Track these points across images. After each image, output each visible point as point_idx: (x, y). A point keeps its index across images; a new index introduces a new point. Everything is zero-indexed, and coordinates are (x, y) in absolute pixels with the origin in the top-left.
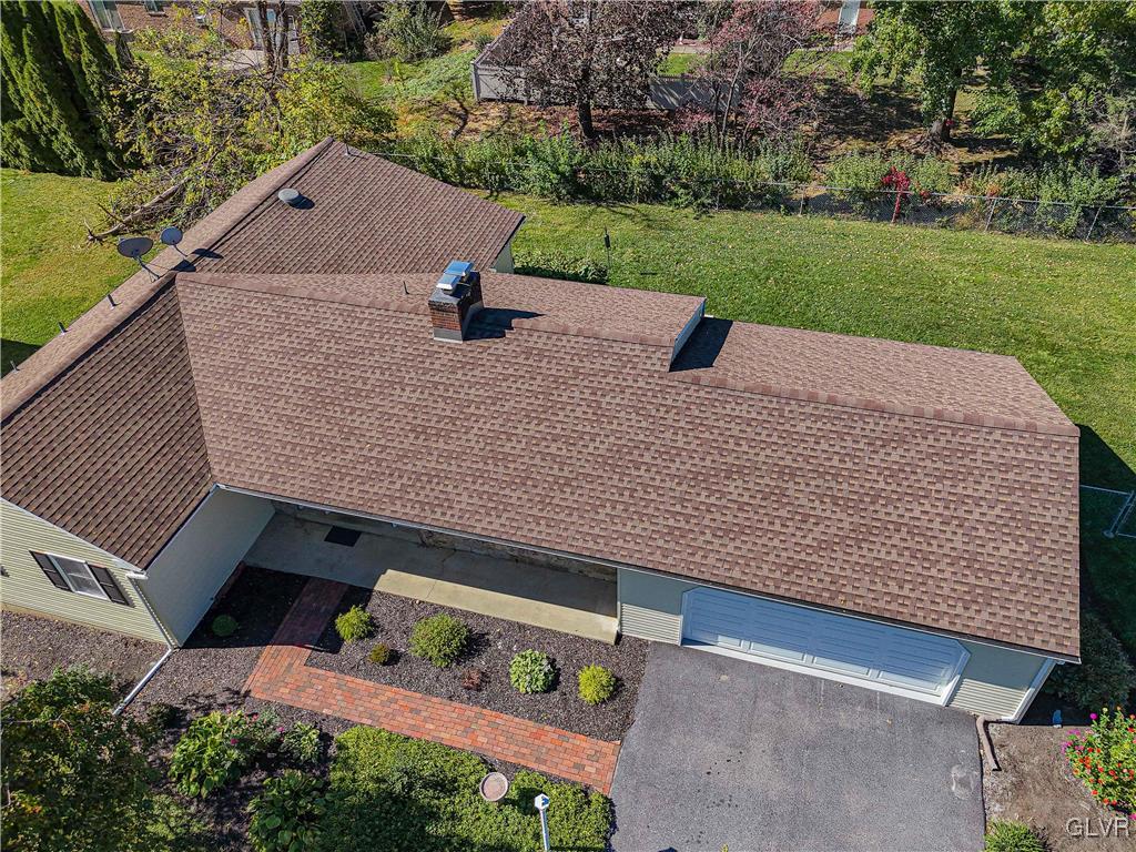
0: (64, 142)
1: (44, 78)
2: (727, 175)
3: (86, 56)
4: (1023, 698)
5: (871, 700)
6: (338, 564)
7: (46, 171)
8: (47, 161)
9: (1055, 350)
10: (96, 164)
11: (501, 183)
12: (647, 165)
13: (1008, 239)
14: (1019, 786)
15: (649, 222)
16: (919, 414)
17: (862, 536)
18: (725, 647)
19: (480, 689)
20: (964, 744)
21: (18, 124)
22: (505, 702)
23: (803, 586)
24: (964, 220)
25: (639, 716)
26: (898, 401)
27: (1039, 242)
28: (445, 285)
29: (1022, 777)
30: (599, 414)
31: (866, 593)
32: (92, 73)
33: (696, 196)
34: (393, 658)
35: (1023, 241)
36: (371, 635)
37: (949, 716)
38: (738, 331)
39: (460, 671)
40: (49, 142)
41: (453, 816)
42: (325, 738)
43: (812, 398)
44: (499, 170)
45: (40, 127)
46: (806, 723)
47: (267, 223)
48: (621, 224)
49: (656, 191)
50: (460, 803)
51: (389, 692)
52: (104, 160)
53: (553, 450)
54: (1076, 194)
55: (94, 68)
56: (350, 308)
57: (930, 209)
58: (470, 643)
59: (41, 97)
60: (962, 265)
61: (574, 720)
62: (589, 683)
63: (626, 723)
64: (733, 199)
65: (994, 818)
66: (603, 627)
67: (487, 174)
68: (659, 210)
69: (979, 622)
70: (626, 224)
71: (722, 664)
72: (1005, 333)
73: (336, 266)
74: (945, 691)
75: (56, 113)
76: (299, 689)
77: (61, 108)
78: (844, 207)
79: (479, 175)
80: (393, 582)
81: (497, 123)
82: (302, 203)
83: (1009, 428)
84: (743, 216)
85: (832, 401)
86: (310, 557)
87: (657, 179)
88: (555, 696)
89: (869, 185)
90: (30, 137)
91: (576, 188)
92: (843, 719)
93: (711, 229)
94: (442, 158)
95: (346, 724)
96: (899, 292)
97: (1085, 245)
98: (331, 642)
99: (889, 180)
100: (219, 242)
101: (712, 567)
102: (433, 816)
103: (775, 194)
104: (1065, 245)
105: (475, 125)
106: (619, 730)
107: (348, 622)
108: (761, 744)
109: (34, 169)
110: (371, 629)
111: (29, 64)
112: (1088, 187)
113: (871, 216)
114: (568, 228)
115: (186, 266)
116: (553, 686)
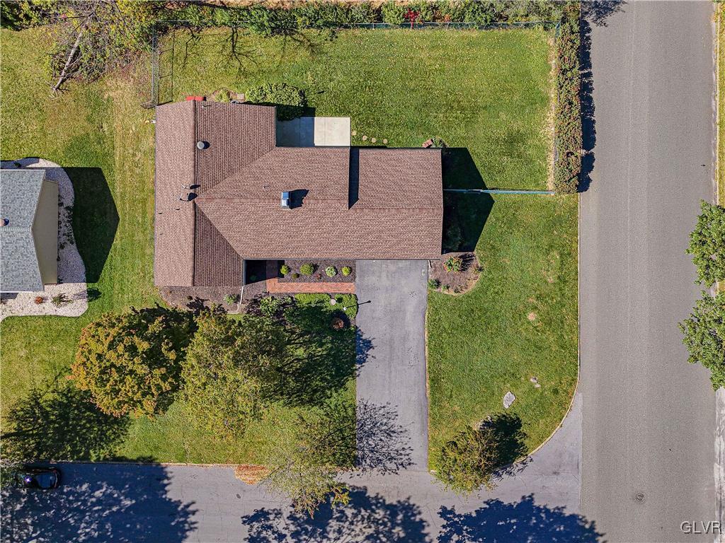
14: (435, 270)
16: (408, 212)
17: (399, 243)
19: (322, 278)
20: (425, 263)
22: (328, 280)
23: (388, 256)
25: (357, 275)
29: (436, 268)
30: (334, 225)
31: (401, 255)
34: (298, 276)
36: (290, 272)
39: (315, 275)
41: (326, 307)
42: (292, 298)
46: (392, 267)
47: (202, 161)
50: (326, 304)
51: (301, 284)
53: (325, 235)
58: (315, 268)
61: (343, 280)
62: (344, 271)
63: (355, 278)
65: (430, 278)
69: (423, 256)
76: (280, 289)
82: (206, 146)
83: (429, 212)
88: (338, 276)
92: (400, 265)
95: (295, 294)
98: (281, 276)
100: (195, 180)
101: (368, 256)
102: (323, 308)
106: (353, 279)
107: (283, 270)
108: (384, 275)
110: (289, 269)
116: (337, 273)
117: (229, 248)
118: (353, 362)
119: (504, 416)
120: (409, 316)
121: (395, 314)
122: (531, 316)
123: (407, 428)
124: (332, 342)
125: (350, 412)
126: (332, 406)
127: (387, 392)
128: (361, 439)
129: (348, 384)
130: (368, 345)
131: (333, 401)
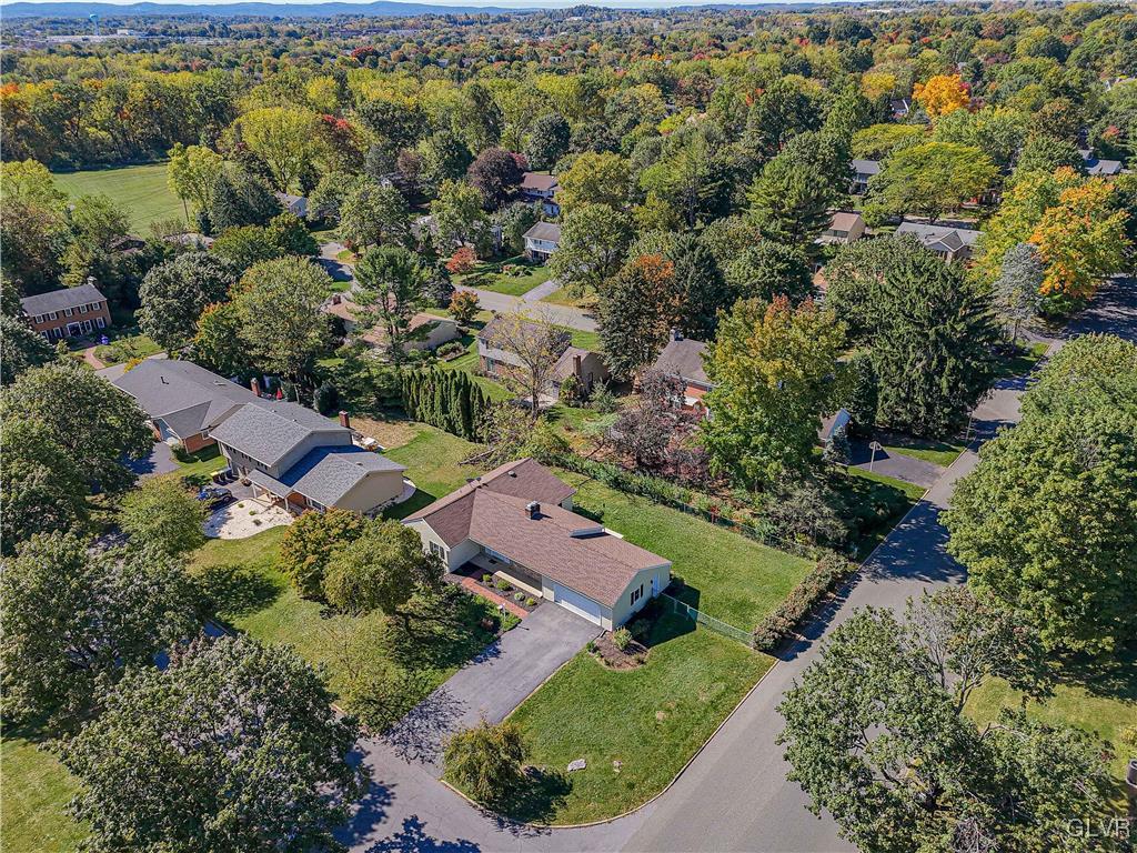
0: (460, 425)
1: (461, 405)
3: (476, 401)
4: (611, 623)
5: (586, 621)
6: (490, 567)
7: (450, 432)
8: (452, 429)
9: (715, 572)
10: (467, 435)
12: (638, 483)
13: (745, 539)
16: (612, 559)
17: (588, 579)
18: (564, 604)
19: (507, 597)
20: (599, 631)
21: (447, 416)
22: (511, 600)
24: (734, 528)
25: (537, 610)
26: (612, 556)
27: (754, 543)
28: (529, 506)
32: (476, 407)
33: (652, 498)
35: (749, 541)
36: (489, 581)
37: (600, 627)
39: (504, 592)
40: (455, 424)
42: (473, 595)
43: (594, 550)
44: (594, 472)
45: (454, 419)
46: (569, 620)
47: (504, 480)
48: (622, 500)
49: (641, 492)
51: (488, 592)
52: (470, 434)
56: (511, 506)
57: (724, 522)
58: (509, 589)
59: (458, 410)
60: (717, 543)
61: (523, 607)
63: (533, 610)
64: (664, 501)
65: (593, 642)
66: (539, 594)
67: (590, 472)
68: (641, 499)
71: (561, 608)
72: (705, 564)
74: (600, 621)
75: (460, 416)
76: (471, 586)
77: (463, 415)
78: (698, 514)
80: (499, 574)
81: (611, 451)
82: (514, 476)
83: (627, 566)
84: (667, 508)
85: (598, 551)
86: (483, 564)
88: (522, 603)
90: (449, 421)
91: (617, 484)
92: (577, 622)
95: (477, 594)
97: (767, 547)
98: (481, 580)
99: (713, 508)
100: (490, 482)
101: (563, 582)
104: (761, 546)
106: (531, 610)
107: (486, 577)
109: (446, 431)
110: (491, 580)
113: (706, 520)
115: (480, 487)
116: (521, 600)
117: (467, 526)
118: (471, 658)
119: (559, 776)
120: (549, 656)
121: (540, 648)
122: (660, 715)
124: (470, 637)
125: (427, 689)
126: (418, 677)
127: (473, 695)
128: (411, 715)
129: (448, 670)
130: (497, 653)
131: (423, 674)
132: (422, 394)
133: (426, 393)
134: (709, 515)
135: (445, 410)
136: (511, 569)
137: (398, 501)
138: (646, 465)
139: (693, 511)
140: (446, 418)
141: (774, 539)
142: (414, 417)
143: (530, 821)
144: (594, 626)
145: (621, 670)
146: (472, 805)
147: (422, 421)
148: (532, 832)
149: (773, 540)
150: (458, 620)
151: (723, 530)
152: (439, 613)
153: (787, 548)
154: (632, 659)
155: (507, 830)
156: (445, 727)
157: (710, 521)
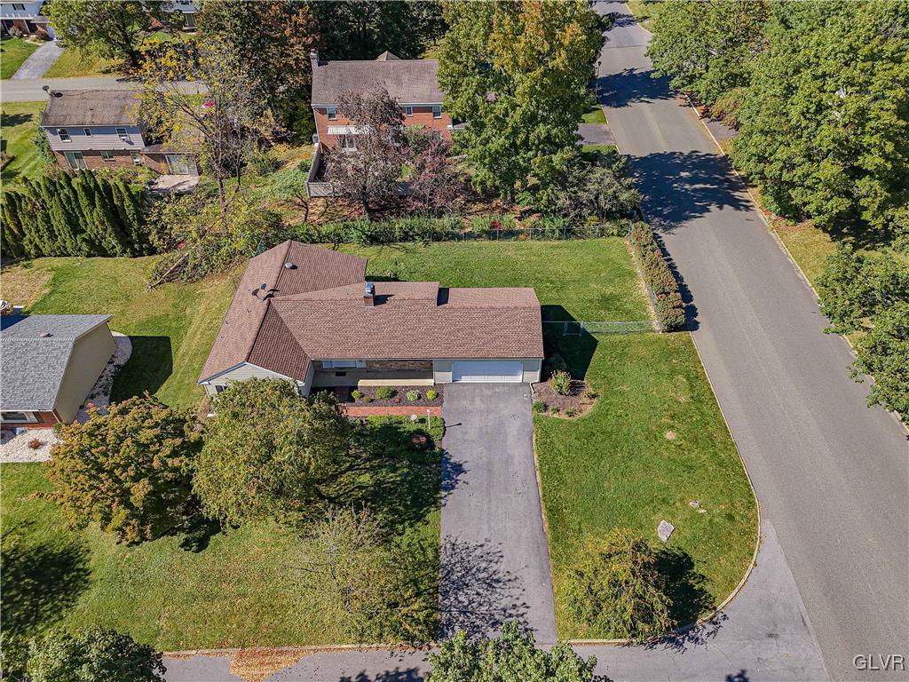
0: (111, 241)
1: (105, 215)
2: (433, 229)
4: (538, 373)
5: (503, 384)
6: (345, 381)
7: (95, 256)
8: (97, 249)
9: (552, 282)
10: (128, 250)
11: (338, 240)
12: (401, 228)
13: (538, 243)
14: (540, 396)
15: (407, 251)
16: (503, 308)
17: (493, 340)
18: (465, 379)
19: (400, 402)
20: (526, 388)
21: (84, 236)
22: (407, 403)
24: (522, 236)
25: (445, 400)
26: (498, 305)
27: (549, 242)
29: (540, 393)
31: (496, 353)
33: (423, 238)
34: (372, 401)
35: (543, 243)
36: (362, 397)
37: (523, 384)
38: (451, 291)
39: (393, 400)
40: (100, 242)
41: (404, 427)
42: (361, 420)
43: (476, 308)
44: (338, 235)
45: (96, 236)
46: (487, 392)
48: (395, 252)
49: (406, 237)
50: (404, 424)
51: (374, 408)
52: (133, 248)
54: (557, 225)
55: (131, 207)
56: (334, 302)
57: (510, 234)
58: (393, 393)
59: (102, 223)
60: (522, 255)
61: (428, 404)
62: (430, 395)
63: (442, 402)
64: (437, 237)
65: (534, 402)
66: (430, 382)
67: (332, 237)
68: (409, 245)
69: (522, 354)
70: (398, 252)
71: (464, 384)
72: (536, 278)
73: (315, 288)
74: (521, 377)
75: (109, 230)
77: (113, 226)
78: (479, 236)
79: (329, 238)
80: (361, 383)
81: (323, 209)
82: (294, 267)
83: (524, 308)
84: (442, 243)
85: (481, 308)
86: (335, 381)
87: (406, 233)
88: (421, 400)
89: (487, 228)
90: (90, 242)
91: (374, 239)
92: (497, 390)
93: (431, 251)
94: (311, 232)
95: (366, 417)
96: (502, 268)
97: (563, 242)
98: (353, 400)
99: (494, 225)
100: (275, 286)
101: (458, 354)
102: (399, 428)
103: (452, 234)
104: (557, 243)
105: (313, 211)
106: (441, 404)
107: (355, 394)
108: (477, 399)
109: (89, 255)
110: (362, 394)
111: (98, 209)
112: (560, 222)
113: (490, 239)
114: (374, 257)
115: (270, 295)
116: (420, 398)
117: (296, 346)
118: (437, 489)
119: (664, 553)
120: (511, 439)
121: (494, 436)
122: (670, 435)
123: (518, 575)
124: (409, 467)
125: (430, 554)
126: (404, 547)
127: (485, 527)
128: (446, 594)
129: (429, 517)
130: (458, 469)
131: (406, 540)
132: (25, 221)
133: (32, 216)
134: (493, 233)
135: (76, 229)
136: (372, 370)
137: (121, 361)
138: (377, 210)
139: (469, 236)
140: (84, 240)
141: (568, 231)
142: (24, 255)
143: (696, 619)
144: (516, 386)
145: (585, 414)
146: (624, 645)
147: (39, 255)
148: (710, 628)
149: (567, 233)
150: (377, 456)
151: (511, 242)
152: (345, 462)
153: (583, 235)
154: (583, 398)
155: (687, 644)
156: (498, 581)
157: (494, 239)
